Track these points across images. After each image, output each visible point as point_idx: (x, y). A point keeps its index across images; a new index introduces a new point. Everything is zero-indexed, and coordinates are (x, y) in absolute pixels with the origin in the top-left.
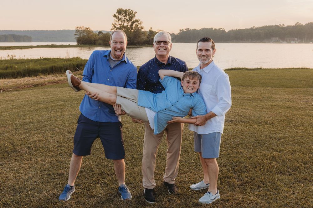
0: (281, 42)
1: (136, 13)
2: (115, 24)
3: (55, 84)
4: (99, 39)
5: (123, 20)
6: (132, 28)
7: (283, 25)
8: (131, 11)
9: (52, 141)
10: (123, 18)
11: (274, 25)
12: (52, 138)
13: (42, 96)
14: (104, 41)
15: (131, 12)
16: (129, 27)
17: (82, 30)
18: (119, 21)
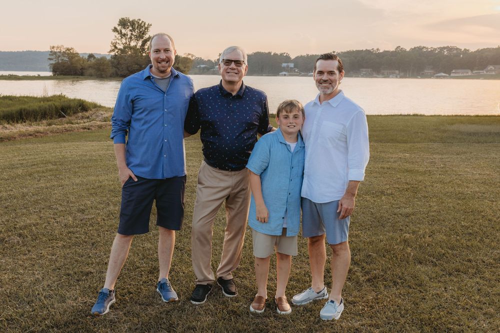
0: (375, 75)
1: (149, 25)
2: (116, 43)
3: (30, 137)
4: (90, 67)
5: (129, 37)
6: (144, 49)
7: (378, 49)
8: (143, 22)
9: (56, 224)
10: (129, 33)
11: (364, 49)
12: (55, 219)
13: (15, 156)
14: (98, 69)
15: (141, 23)
16: (138, 49)
17: (60, 52)
18: (122, 38)
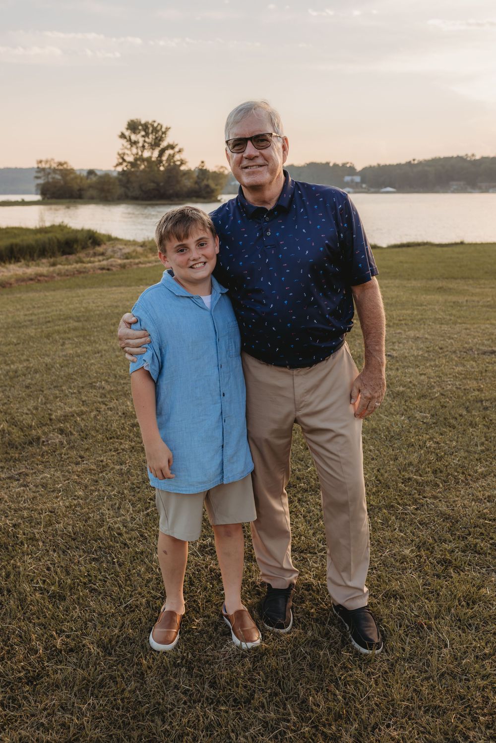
0: (469, 190)
1: (167, 129)
2: (124, 154)
4: (90, 187)
5: (141, 145)
6: (161, 162)
7: (473, 155)
8: (159, 124)
10: (141, 140)
11: (455, 156)
14: (102, 190)
15: (157, 126)
16: (153, 161)
17: (50, 168)
18: (132, 146)
